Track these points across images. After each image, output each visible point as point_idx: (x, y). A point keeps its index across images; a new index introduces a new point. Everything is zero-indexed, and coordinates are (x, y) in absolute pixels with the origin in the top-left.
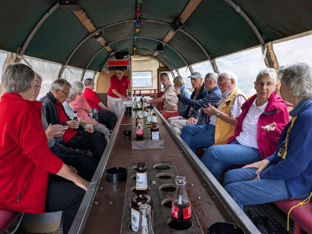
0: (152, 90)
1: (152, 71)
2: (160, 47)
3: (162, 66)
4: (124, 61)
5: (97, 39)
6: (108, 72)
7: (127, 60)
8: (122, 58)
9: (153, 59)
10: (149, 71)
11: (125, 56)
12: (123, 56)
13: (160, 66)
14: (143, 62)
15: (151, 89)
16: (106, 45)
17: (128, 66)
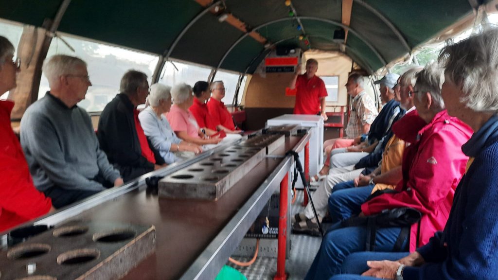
0: (337, 106)
1: (338, 76)
2: (339, 34)
3: (356, 67)
4: (290, 59)
5: (220, 17)
6: (263, 75)
7: (294, 56)
8: (287, 54)
9: (342, 56)
10: (333, 76)
11: (292, 51)
12: (289, 52)
13: (352, 68)
14: (324, 61)
15: (335, 104)
16: (249, 30)
17: (295, 66)
